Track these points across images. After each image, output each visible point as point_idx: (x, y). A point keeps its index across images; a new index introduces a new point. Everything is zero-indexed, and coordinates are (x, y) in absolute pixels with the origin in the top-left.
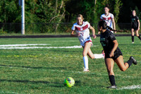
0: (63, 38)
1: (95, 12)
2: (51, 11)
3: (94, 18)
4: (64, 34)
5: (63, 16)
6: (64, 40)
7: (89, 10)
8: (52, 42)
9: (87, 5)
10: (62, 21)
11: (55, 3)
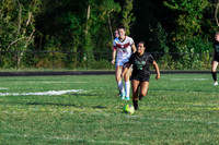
0: (30, 78)
1: (87, 32)
2: (10, 30)
3: (85, 42)
4: (32, 70)
5: (31, 39)
6: (31, 81)
7: (76, 29)
8: (11, 83)
9: (74, 19)
10: (30, 47)
11: (17, 16)
